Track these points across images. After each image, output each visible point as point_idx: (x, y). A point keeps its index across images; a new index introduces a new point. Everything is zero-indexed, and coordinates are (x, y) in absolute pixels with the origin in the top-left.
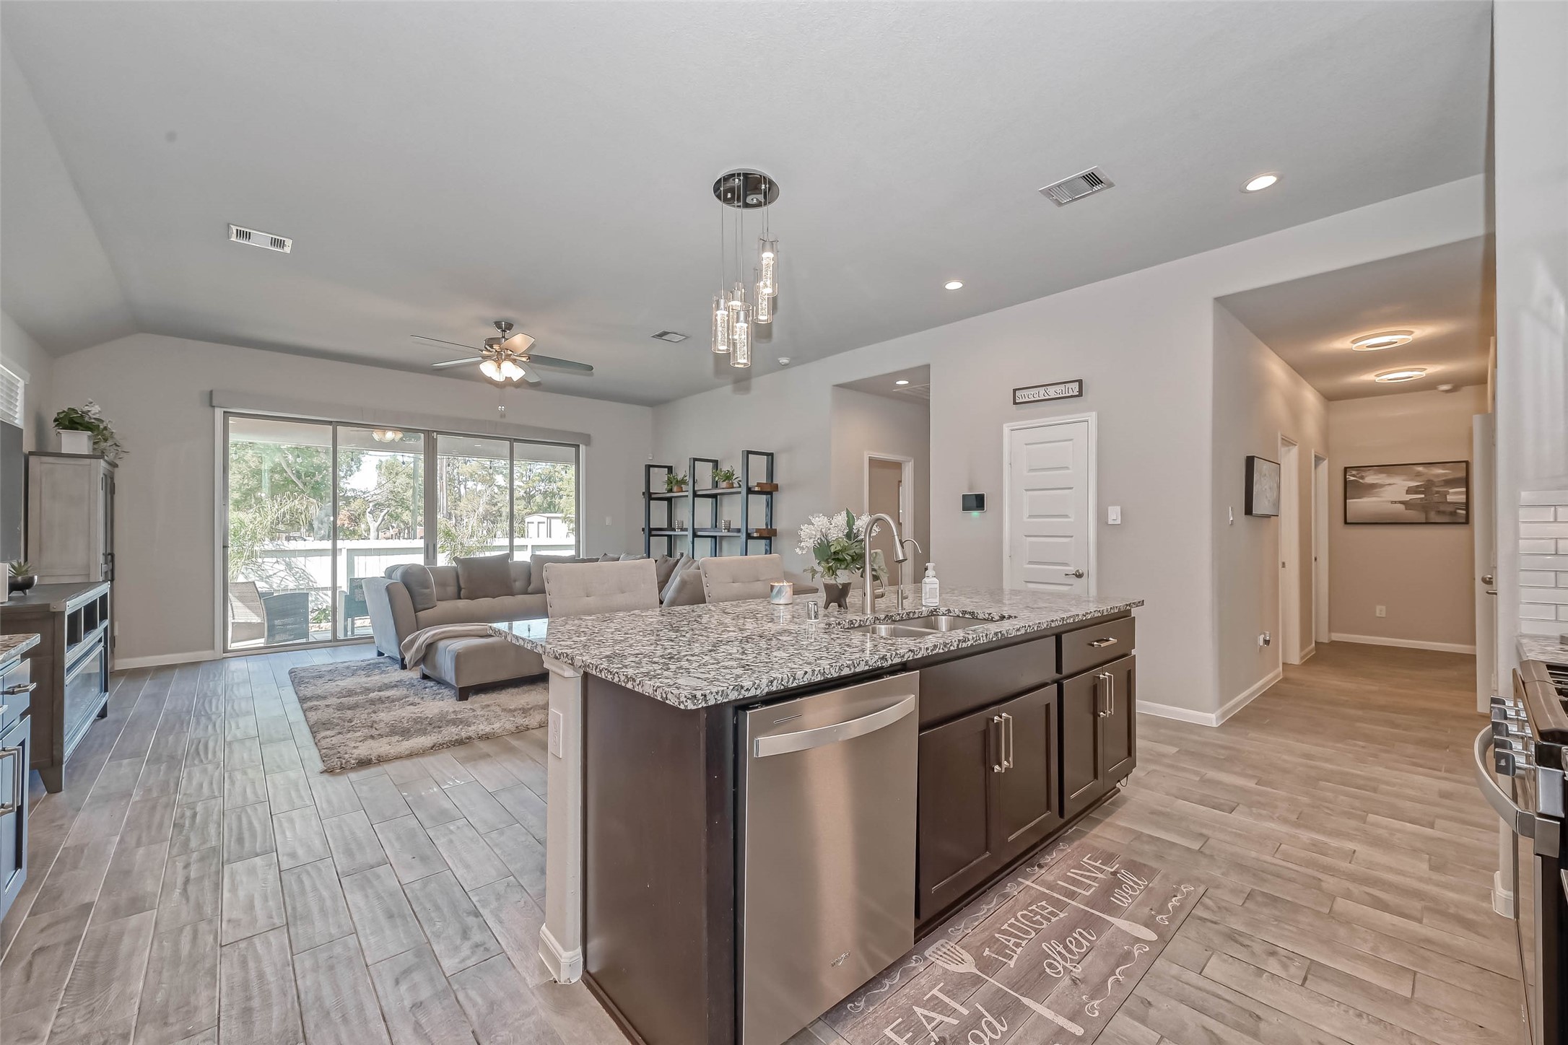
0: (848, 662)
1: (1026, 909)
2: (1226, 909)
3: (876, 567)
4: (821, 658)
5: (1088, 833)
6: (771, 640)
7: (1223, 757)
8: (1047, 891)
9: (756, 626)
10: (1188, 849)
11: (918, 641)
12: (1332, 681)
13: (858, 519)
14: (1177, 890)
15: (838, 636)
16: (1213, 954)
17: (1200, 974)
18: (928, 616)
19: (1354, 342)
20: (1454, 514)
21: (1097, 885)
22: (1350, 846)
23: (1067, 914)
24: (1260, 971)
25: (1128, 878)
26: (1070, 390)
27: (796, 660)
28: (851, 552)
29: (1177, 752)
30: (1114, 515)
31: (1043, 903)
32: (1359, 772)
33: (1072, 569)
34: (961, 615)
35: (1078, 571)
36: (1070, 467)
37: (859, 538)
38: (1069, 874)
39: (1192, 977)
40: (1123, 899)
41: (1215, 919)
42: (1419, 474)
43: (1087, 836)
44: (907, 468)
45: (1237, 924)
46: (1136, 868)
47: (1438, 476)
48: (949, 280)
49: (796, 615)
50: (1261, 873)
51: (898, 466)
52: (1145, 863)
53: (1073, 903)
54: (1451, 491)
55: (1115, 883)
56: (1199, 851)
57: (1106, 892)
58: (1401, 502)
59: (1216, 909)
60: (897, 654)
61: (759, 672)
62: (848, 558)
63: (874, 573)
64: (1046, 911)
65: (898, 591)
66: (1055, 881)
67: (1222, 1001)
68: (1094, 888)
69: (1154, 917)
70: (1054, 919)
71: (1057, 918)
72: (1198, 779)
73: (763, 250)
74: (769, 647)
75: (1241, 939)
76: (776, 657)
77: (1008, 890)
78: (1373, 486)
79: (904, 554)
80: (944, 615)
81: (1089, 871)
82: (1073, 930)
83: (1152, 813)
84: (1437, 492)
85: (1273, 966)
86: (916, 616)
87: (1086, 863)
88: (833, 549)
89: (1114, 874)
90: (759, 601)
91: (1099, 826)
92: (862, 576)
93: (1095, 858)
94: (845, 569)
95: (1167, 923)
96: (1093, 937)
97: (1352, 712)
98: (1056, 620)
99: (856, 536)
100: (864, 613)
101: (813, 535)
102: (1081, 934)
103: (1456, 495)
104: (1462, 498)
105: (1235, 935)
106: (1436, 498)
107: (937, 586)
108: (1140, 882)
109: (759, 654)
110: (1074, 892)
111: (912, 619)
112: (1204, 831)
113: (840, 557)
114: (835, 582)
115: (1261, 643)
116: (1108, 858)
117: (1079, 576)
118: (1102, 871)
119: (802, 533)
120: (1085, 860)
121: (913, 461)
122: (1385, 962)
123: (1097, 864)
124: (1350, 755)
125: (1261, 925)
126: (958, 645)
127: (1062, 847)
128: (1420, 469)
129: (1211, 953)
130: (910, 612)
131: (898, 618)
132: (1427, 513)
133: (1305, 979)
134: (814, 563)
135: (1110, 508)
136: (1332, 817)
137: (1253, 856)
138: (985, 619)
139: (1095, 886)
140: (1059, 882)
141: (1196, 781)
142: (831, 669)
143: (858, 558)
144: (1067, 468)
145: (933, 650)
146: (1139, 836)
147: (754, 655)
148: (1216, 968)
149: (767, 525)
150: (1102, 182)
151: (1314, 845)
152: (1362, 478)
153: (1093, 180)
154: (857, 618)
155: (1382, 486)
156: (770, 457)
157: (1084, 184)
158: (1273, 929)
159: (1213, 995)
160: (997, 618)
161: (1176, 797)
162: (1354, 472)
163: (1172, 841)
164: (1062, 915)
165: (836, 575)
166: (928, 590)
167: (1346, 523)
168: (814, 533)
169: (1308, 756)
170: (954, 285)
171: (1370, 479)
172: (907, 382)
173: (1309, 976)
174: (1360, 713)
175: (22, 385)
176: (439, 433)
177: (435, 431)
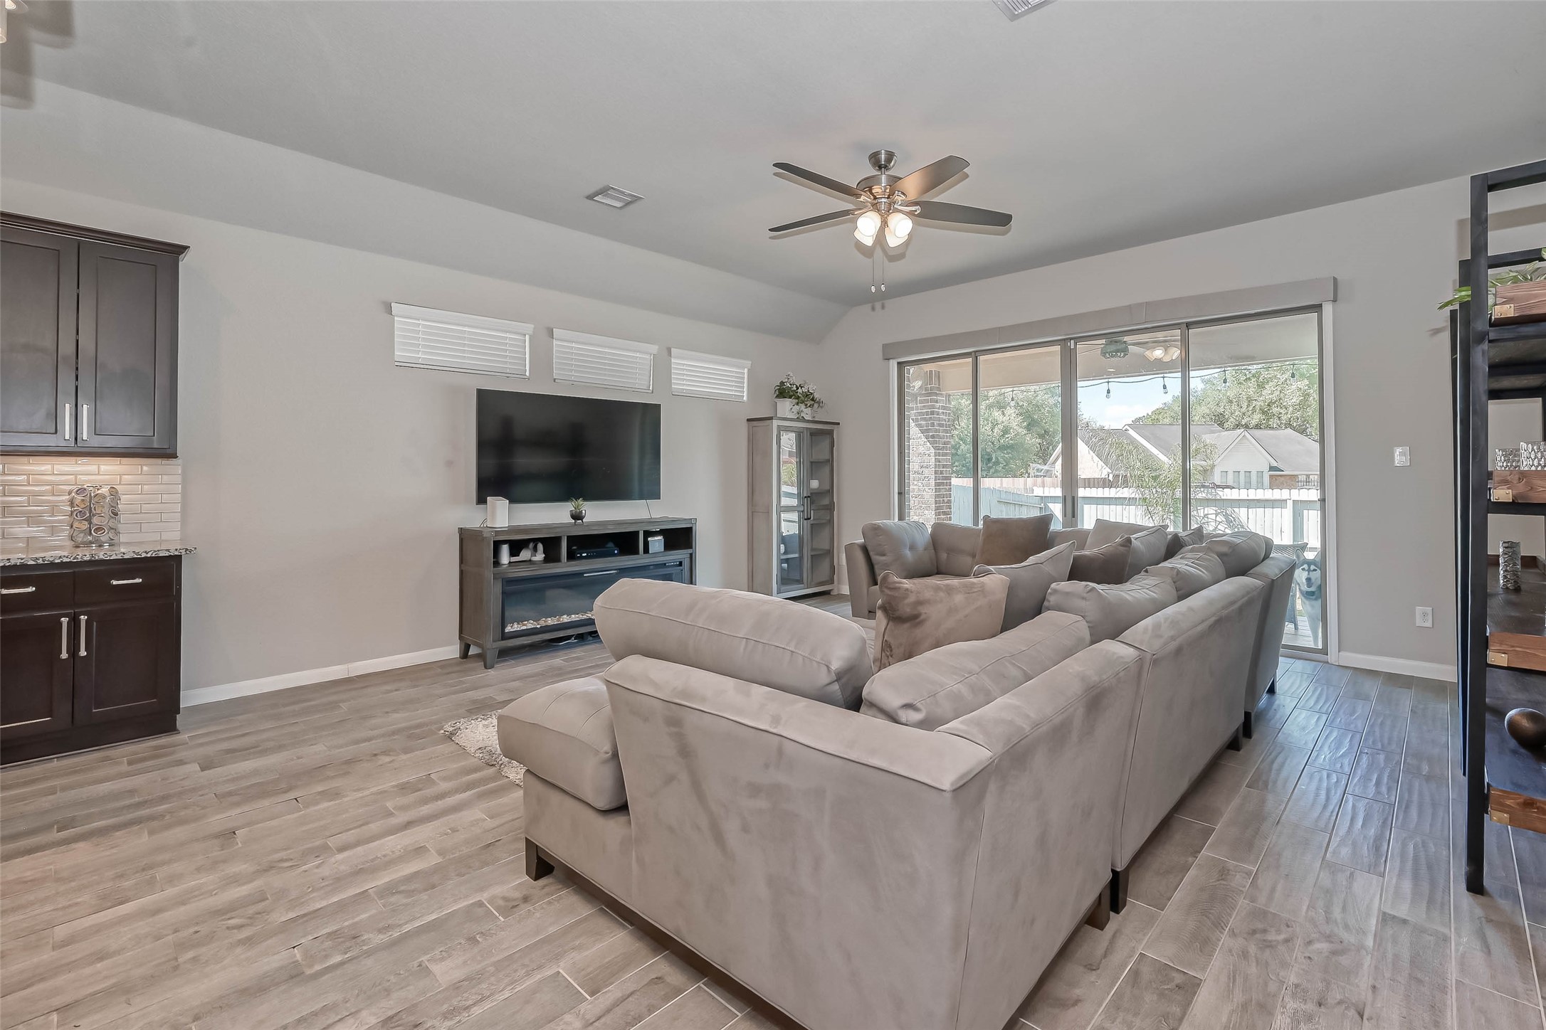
175: (746, 371)
176: (1077, 340)
177: (1071, 339)
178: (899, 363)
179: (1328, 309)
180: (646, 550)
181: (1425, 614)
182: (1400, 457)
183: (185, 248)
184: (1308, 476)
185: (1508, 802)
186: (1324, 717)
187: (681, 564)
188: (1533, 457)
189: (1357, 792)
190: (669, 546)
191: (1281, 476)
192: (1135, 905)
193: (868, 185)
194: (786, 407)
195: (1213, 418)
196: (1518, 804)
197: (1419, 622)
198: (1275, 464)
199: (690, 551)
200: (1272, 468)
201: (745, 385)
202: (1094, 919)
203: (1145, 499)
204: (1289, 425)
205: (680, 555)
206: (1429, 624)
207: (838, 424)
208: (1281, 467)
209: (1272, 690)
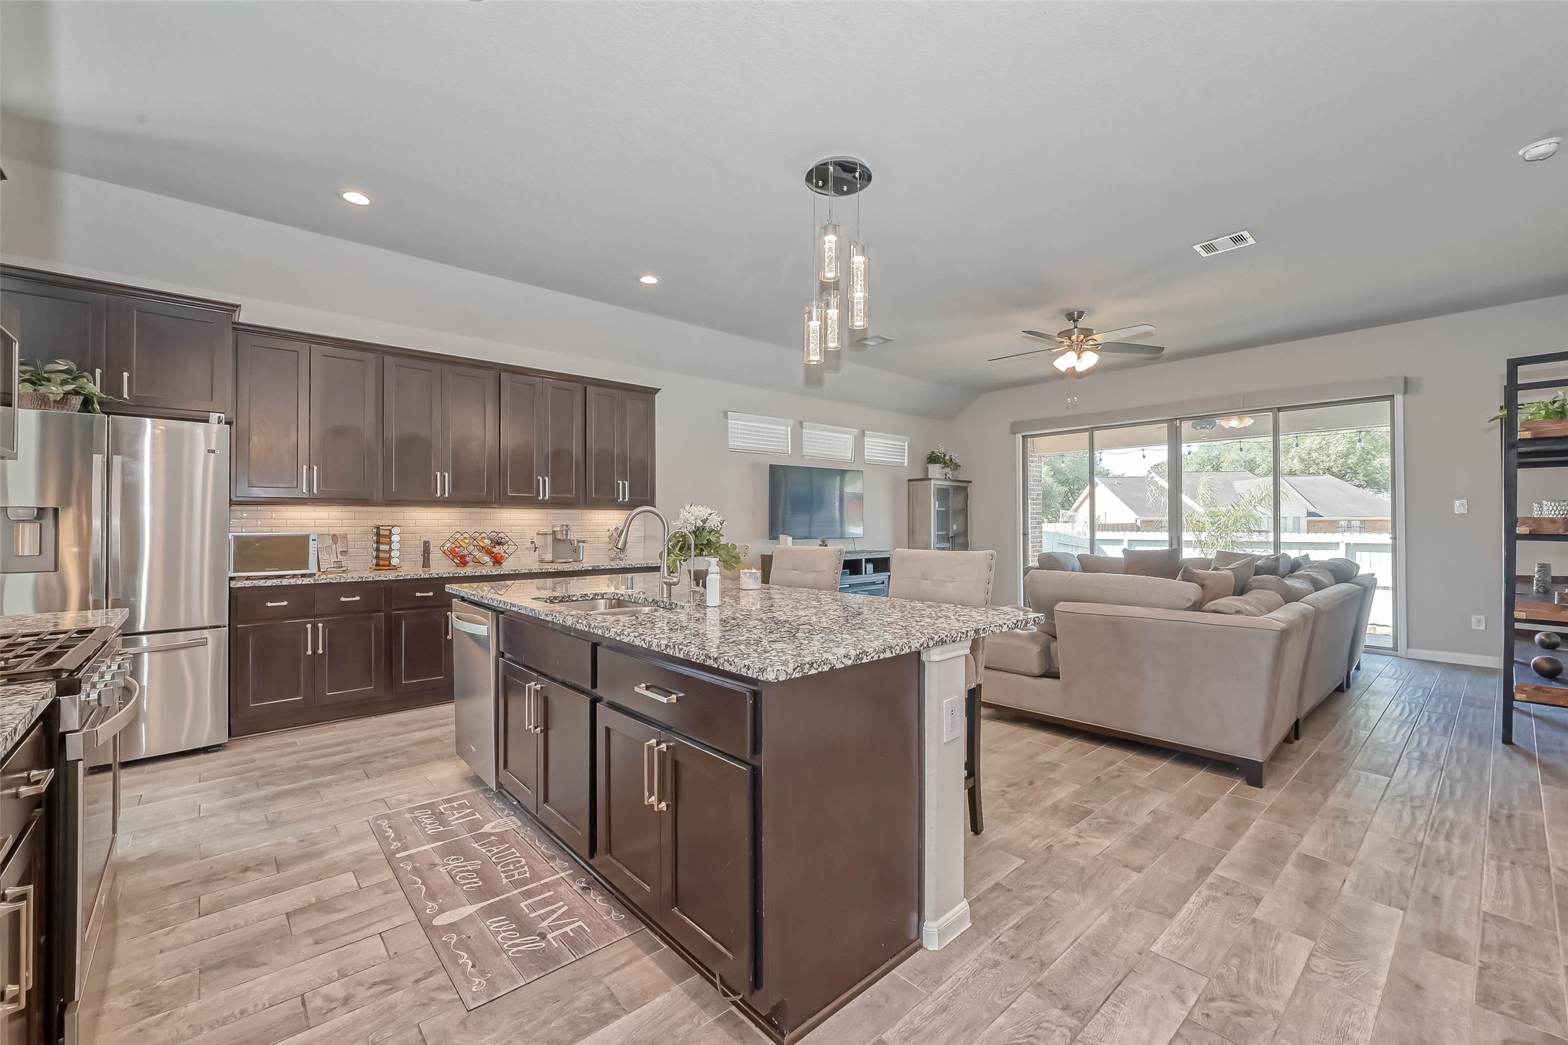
2: (425, 1005)
8: (544, 882)
16: (388, 954)
17: (380, 935)
21: (533, 917)
24: (342, 975)
25: (528, 945)
31: (529, 874)
38: (561, 904)
39: (382, 927)
41: (422, 985)
45: (401, 998)
55: (526, 931)
57: (518, 918)
64: (516, 873)
67: (348, 931)
68: (529, 913)
69: (459, 934)
70: (504, 875)
71: (504, 878)
73: (826, 234)
75: (382, 988)
77: (560, 862)
82: (484, 880)
85: (336, 990)
87: (575, 923)
89: (543, 936)
95: (444, 939)
96: (468, 889)
102: (476, 884)
105: (390, 987)
108: (515, 950)
110: (532, 898)
116: (574, 943)
118: (554, 929)
123: (567, 930)
125: (380, 1020)
129: (391, 955)
133: (304, 1004)
148: (375, 947)
158: (367, 1027)
164: (506, 881)
175: (906, 444)
176: (1182, 419)
177: (1177, 419)
178: (1023, 436)
179: (1399, 399)
180: (866, 573)
181: (1479, 621)
182: (1459, 506)
183: (657, 390)
184: (1349, 522)
185: (1526, 689)
186: (1401, 682)
187: (883, 582)
188: (1551, 509)
189: (1430, 710)
190: (876, 570)
191: (1320, 521)
192: (1305, 739)
193: (1067, 334)
194: (935, 470)
195: (1243, 464)
196: (1532, 689)
197: (1474, 626)
198: (1313, 510)
199: (889, 574)
200: (1310, 514)
201: (906, 454)
202: (1287, 740)
203: (1200, 542)
204: (1328, 470)
205: (882, 576)
206: (1483, 628)
207: (971, 482)
208: (1319, 513)
209: (1358, 668)
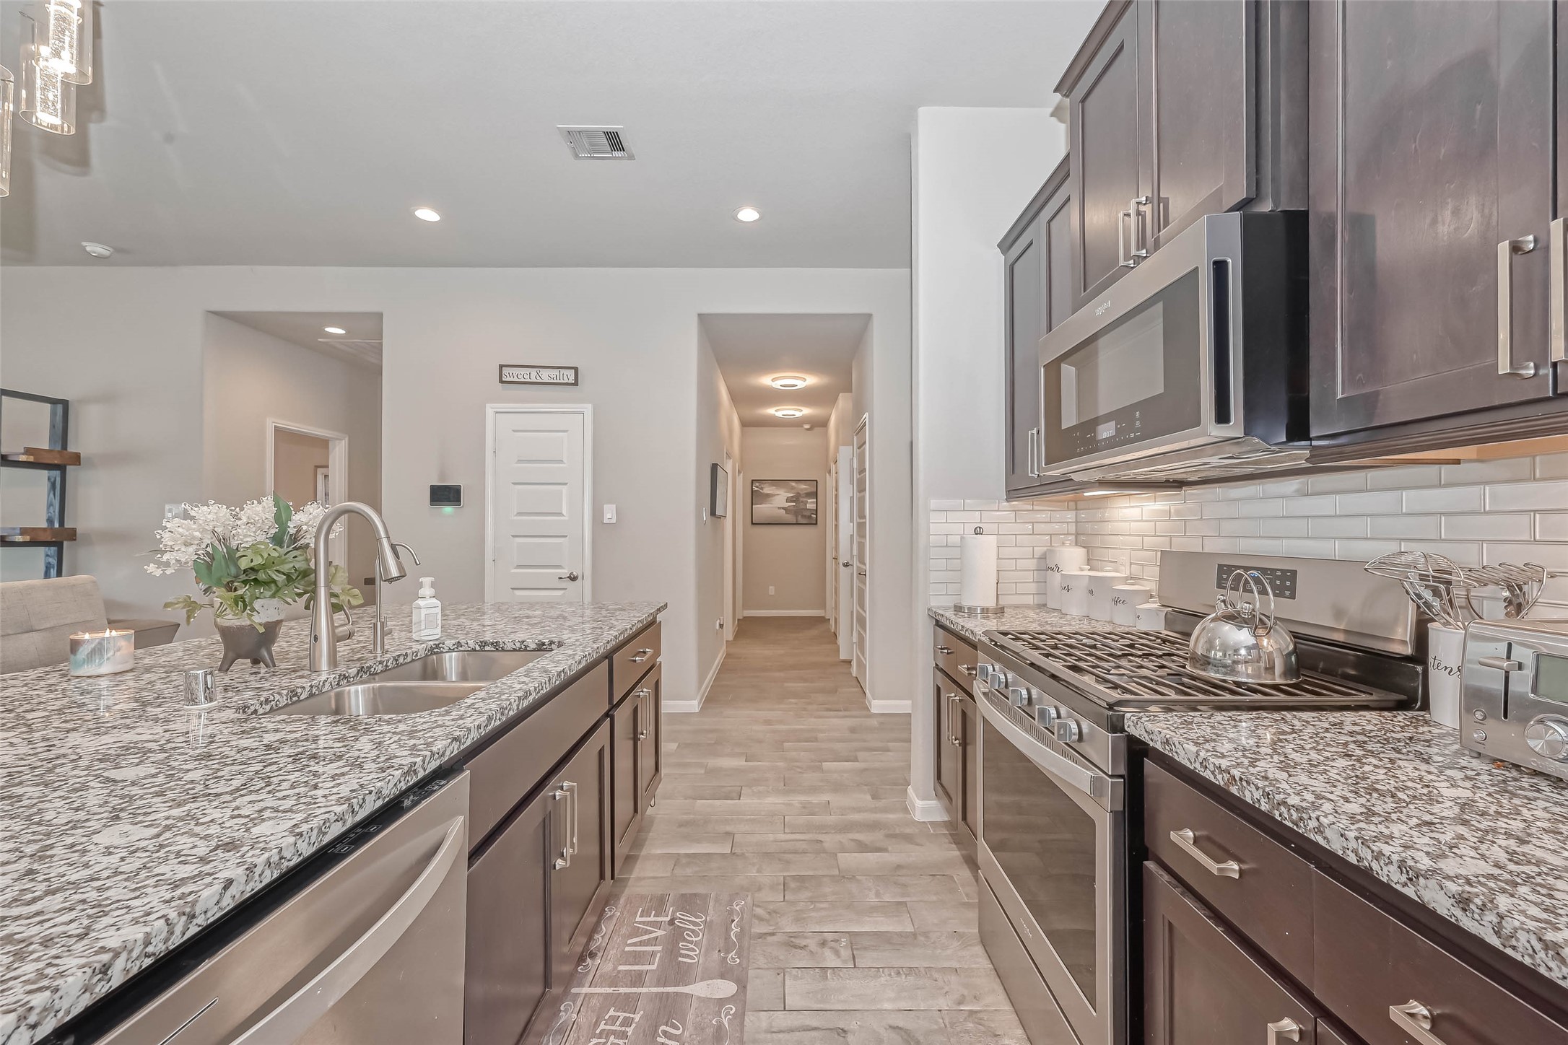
0: (338, 809)
1: (594, 1036)
2: (775, 912)
3: (337, 590)
4: (259, 818)
5: (629, 879)
6: (84, 788)
7: (713, 742)
8: (610, 990)
9: (27, 750)
10: (723, 855)
11: (455, 714)
12: (757, 651)
13: (297, 510)
14: (731, 912)
15: (279, 736)
16: (785, 976)
17: (785, 1010)
18: (427, 655)
19: (773, 380)
20: (810, 517)
21: (659, 948)
22: (825, 797)
23: (642, 1012)
24: (824, 971)
25: (687, 921)
26: (565, 376)
27: (184, 843)
28: (286, 568)
29: (678, 747)
30: (609, 515)
31: (612, 1013)
32: (802, 727)
33: (565, 572)
34: (478, 648)
35: (572, 573)
36: (565, 461)
37: (302, 542)
38: (627, 949)
39: (780, 1018)
40: (692, 955)
41: (771, 929)
42: (793, 488)
43: (630, 883)
44: (337, 449)
45: (789, 926)
46: (690, 903)
47: (802, 490)
48: (421, 206)
49: (151, 697)
50: (782, 855)
51: (324, 444)
52: (694, 892)
53: (644, 990)
54: (809, 501)
55: (677, 935)
56: (732, 854)
57: (672, 952)
58: (783, 508)
59: (767, 916)
60: (433, 754)
61: (47, 942)
62: (280, 579)
63: (334, 600)
64: (618, 1023)
65: (375, 625)
66: (615, 968)
67: (811, 1032)
68: (658, 955)
69: (724, 961)
70: (630, 1030)
71: (634, 1025)
72: (703, 772)
74: (81, 815)
75: (798, 941)
76: (108, 852)
77: (563, 1017)
78: (768, 496)
79: (400, 567)
80: (451, 650)
81: (647, 932)
82: (656, 1028)
83: (681, 825)
84: (802, 502)
85: (830, 960)
86: (409, 659)
87: (640, 923)
88: (244, 564)
89: (671, 922)
90: (33, 674)
91: (638, 863)
92: (307, 607)
93: (647, 912)
94: (273, 596)
95: (737, 961)
96: (678, 1029)
97: (777, 674)
98: (611, 640)
99: (294, 539)
100: (313, 669)
101: (194, 538)
102: (665, 1033)
103: (811, 504)
104: (814, 506)
105: (792, 939)
106: (802, 506)
107: (439, 610)
108: (698, 920)
109: (40, 856)
110: (640, 973)
111: (402, 665)
112: (729, 829)
113: (262, 576)
114: (248, 623)
115: (718, 627)
116: (659, 904)
117: (573, 578)
118: (658, 925)
119: (166, 535)
120: (638, 919)
121: (347, 439)
122: (886, 904)
123: (652, 919)
124: (791, 713)
125: (804, 915)
126: (518, 706)
127: (609, 914)
128: (793, 484)
129: (782, 974)
130: (399, 656)
131: (380, 668)
132: (797, 516)
133: (854, 957)
134: (195, 591)
135: (605, 506)
136: (805, 775)
137: (771, 839)
138: (515, 650)
139: (659, 952)
140: (621, 968)
141: (701, 774)
142: (299, 842)
143: (304, 579)
144: (561, 461)
145: (487, 726)
146: (677, 859)
147: (23, 865)
149: (50, 521)
150: (624, 150)
151: (804, 807)
152: (762, 489)
153: (615, 141)
154: (303, 684)
155: (773, 495)
156: (60, 408)
157: (604, 142)
158: (813, 915)
159: (804, 1030)
160: (533, 646)
161: (694, 799)
162: (757, 484)
163: (707, 852)
164: (637, 1017)
165: (253, 610)
166: (423, 617)
167: (752, 523)
168: (197, 534)
169: (768, 722)
170: (427, 215)
171: (767, 490)
172: (343, 332)
173: (855, 952)
174: (782, 674)
